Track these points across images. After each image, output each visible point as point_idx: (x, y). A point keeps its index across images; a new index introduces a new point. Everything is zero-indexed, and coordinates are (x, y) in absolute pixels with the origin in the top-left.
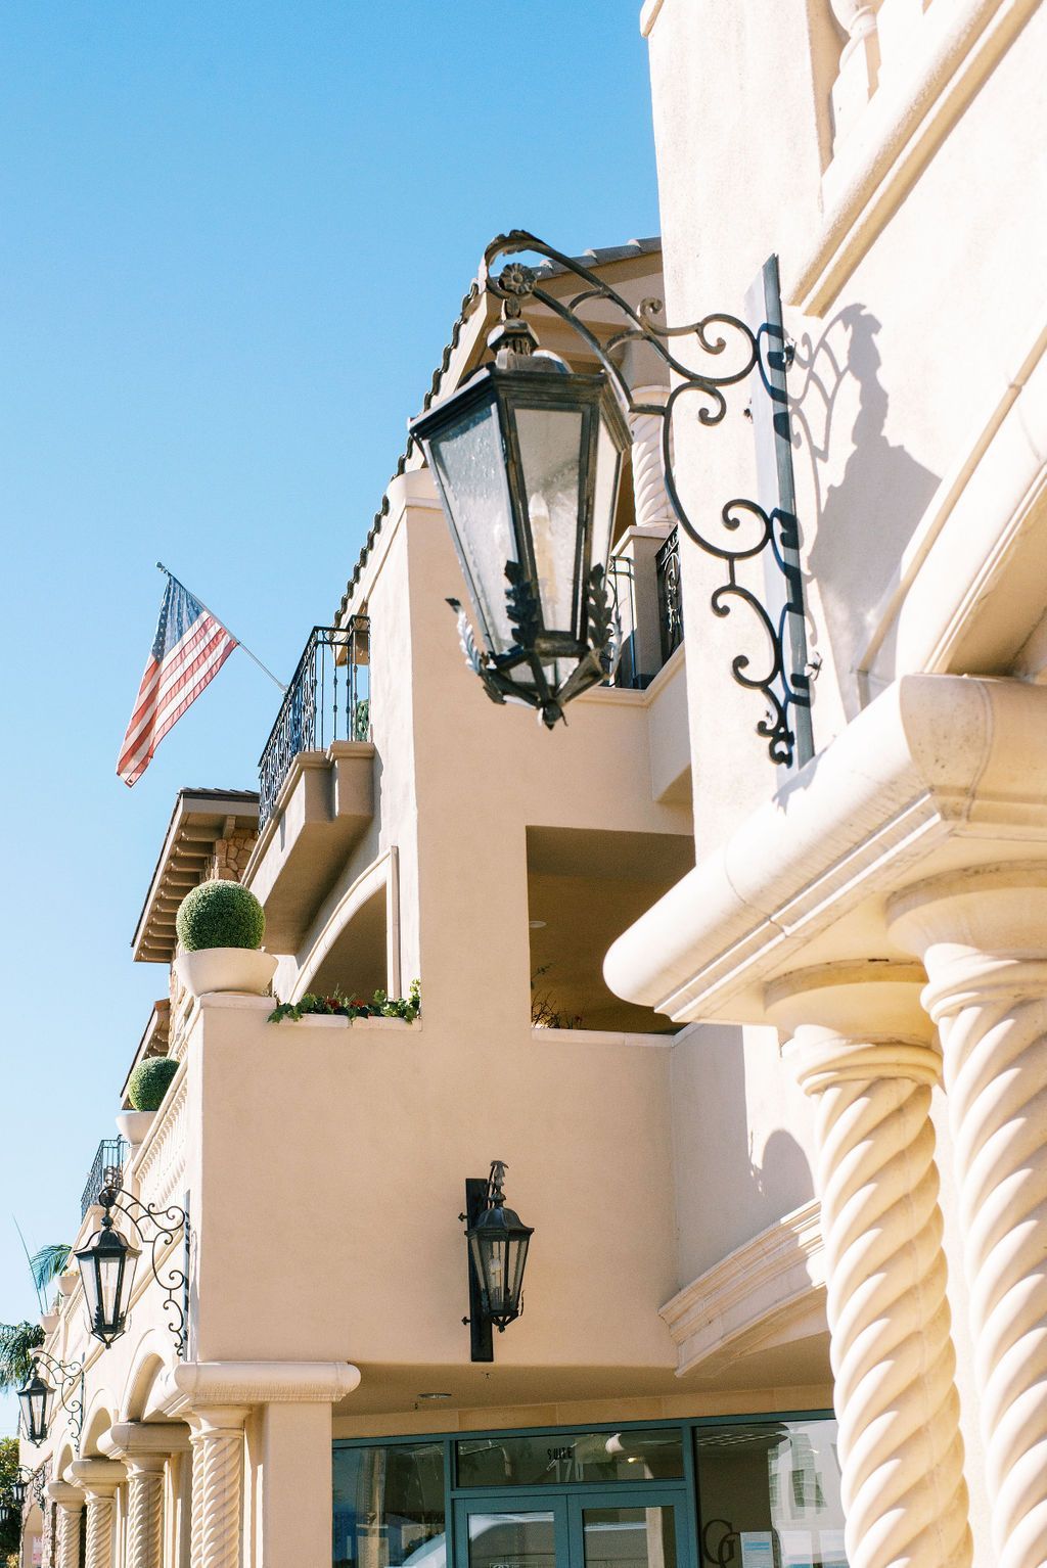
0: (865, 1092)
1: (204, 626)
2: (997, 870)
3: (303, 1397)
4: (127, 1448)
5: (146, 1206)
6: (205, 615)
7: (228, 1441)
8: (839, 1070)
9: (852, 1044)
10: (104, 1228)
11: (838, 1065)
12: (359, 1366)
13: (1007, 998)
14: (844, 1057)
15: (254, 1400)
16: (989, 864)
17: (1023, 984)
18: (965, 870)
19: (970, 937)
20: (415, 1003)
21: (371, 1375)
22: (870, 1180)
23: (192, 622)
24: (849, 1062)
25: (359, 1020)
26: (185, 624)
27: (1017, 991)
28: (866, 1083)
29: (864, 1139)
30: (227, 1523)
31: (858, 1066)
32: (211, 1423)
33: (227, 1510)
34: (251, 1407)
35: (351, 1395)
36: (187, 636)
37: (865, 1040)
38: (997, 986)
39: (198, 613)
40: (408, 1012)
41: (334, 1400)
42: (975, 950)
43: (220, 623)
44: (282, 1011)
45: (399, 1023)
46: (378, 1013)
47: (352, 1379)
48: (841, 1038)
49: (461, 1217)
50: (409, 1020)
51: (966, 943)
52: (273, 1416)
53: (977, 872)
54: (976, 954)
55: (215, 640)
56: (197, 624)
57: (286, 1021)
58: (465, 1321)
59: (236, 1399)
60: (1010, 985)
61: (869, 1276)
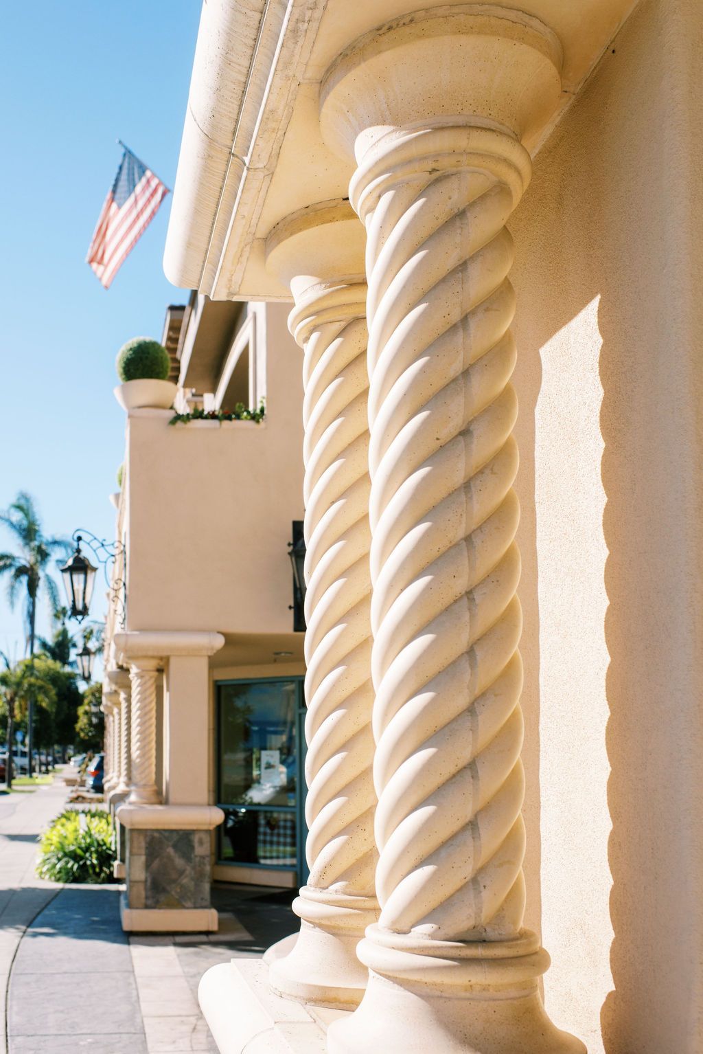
0: (341, 333)
1: (148, 182)
2: (411, 21)
3: (191, 652)
4: (116, 683)
5: (101, 540)
6: (148, 174)
7: (147, 678)
8: (317, 313)
9: (330, 287)
10: (76, 554)
11: (316, 308)
12: (225, 635)
13: (419, 175)
14: (320, 299)
15: (164, 654)
16: (403, 17)
17: (437, 156)
18: (378, 29)
19: (387, 113)
20: (262, 411)
21: (231, 640)
22: (339, 415)
23: (140, 179)
24: (325, 304)
25: (226, 423)
26: (136, 180)
27: (430, 165)
28: (343, 324)
29: (337, 377)
30: (147, 724)
31: (333, 307)
32: (138, 667)
33: (147, 717)
34: (161, 658)
35: (219, 652)
36: (139, 188)
37: (341, 282)
38: (409, 162)
39: (144, 172)
40: (255, 418)
41: (209, 654)
42: (391, 128)
43: (158, 178)
44: (178, 418)
45: (251, 424)
46: (238, 417)
47: (220, 642)
48: (320, 283)
49: (289, 545)
50: (258, 422)
51: (384, 123)
52: (174, 663)
53: (390, 28)
54: (392, 132)
55: (155, 191)
56: (144, 180)
57: (179, 424)
58: (290, 607)
59: (150, 653)
60: (423, 158)
61: (333, 503)
